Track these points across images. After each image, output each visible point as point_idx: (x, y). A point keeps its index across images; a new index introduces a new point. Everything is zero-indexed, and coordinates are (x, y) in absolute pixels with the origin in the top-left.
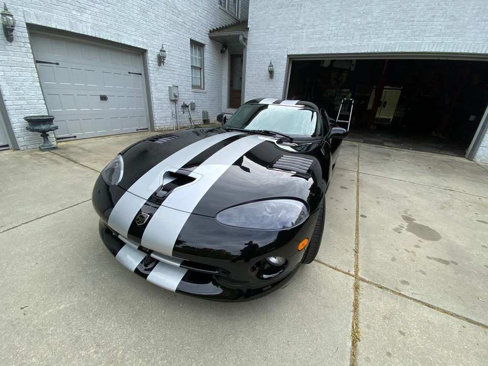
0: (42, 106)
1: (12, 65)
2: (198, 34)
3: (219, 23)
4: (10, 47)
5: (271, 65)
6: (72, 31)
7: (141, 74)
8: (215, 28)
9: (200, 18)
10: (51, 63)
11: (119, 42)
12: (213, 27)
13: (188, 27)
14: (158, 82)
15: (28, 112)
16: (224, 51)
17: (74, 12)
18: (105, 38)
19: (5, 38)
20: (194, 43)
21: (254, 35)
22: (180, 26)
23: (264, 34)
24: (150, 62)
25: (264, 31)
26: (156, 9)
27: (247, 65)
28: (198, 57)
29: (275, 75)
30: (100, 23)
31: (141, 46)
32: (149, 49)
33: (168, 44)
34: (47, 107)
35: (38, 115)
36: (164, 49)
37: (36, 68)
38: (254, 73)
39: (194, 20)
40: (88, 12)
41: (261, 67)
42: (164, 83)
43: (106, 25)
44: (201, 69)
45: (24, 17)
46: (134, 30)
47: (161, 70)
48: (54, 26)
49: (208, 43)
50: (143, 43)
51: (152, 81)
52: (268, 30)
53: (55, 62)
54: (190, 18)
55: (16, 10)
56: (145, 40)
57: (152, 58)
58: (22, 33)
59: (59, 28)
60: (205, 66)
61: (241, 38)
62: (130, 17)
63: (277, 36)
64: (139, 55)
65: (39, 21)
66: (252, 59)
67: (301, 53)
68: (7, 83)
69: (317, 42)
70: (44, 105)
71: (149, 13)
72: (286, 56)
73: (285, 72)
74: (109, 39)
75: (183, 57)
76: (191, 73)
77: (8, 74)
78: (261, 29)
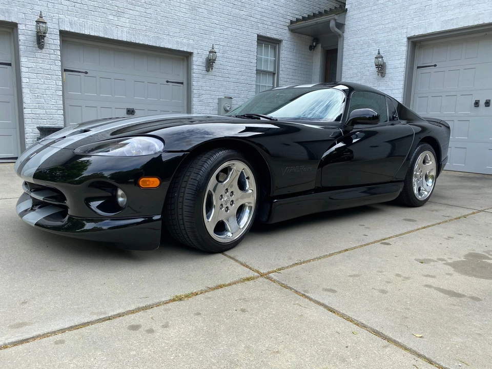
0: (60, 117)
1: (39, 72)
2: (272, 28)
3: (308, 9)
4: (39, 54)
5: (379, 56)
6: (106, 37)
7: (182, 83)
8: (301, 18)
9: (276, 7)
10: (79, 72)
11: (157, 46)
12: (297, 17)
13: (256, 20)
14: (204, 92)
15: (44, 122)
16: (315, 47)
17: (111, 17)
18: (141, 43)
19: (37, 46)
20: (263, 40)
21: (354, 17)
22: (243, 21)
23: (369, 13)
24: (195, 67)
25: (369, 9)
26: (210, 4)
27: (345, 61)
28: (271, 58)
29: (387, 71)
30: (139, 27)
31: (185, 49)
32: (195, 52)
33: (223, 44)
34: (65, 118)
35: (53, 126)
36: (216, 50)
37: (62, 75)
38: (356, 71)
39: (266, 11)
40: (126, 16)
41: (366, 62)
42: (212, 93)
43: (144, 28)
44: (274, 74)
45: (59, 24)
46: (178, 30)
47: (210, 77)
48: (87, 33)
49: (286, 38)
50: (189, 45)
51: (195, 91)
52: (376, 7)
53: (84, 71)
54: (260, 9)
55: (52, 18)
56: (191, 42)
57: (198, 62)
58: (53, 40)
59: (92, 34)
60: (281, 69)
61: (332, 24)
62: (176, 17)
63: (390, 12)
64: (183, 60)
65: (72, 28)
66: (352, 52)
67: (430, 31)
68: (30, 90)
69: (457, 11)
70: (62, 116)
71: (200, 10)
72: (406, 40)
73: (404, 65)
74: (147, 43)
75: (244, 59)
76: (255, 79)
77: (33, 81)
78: (364, 8)
